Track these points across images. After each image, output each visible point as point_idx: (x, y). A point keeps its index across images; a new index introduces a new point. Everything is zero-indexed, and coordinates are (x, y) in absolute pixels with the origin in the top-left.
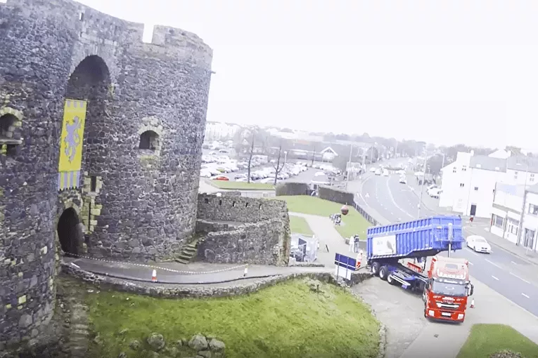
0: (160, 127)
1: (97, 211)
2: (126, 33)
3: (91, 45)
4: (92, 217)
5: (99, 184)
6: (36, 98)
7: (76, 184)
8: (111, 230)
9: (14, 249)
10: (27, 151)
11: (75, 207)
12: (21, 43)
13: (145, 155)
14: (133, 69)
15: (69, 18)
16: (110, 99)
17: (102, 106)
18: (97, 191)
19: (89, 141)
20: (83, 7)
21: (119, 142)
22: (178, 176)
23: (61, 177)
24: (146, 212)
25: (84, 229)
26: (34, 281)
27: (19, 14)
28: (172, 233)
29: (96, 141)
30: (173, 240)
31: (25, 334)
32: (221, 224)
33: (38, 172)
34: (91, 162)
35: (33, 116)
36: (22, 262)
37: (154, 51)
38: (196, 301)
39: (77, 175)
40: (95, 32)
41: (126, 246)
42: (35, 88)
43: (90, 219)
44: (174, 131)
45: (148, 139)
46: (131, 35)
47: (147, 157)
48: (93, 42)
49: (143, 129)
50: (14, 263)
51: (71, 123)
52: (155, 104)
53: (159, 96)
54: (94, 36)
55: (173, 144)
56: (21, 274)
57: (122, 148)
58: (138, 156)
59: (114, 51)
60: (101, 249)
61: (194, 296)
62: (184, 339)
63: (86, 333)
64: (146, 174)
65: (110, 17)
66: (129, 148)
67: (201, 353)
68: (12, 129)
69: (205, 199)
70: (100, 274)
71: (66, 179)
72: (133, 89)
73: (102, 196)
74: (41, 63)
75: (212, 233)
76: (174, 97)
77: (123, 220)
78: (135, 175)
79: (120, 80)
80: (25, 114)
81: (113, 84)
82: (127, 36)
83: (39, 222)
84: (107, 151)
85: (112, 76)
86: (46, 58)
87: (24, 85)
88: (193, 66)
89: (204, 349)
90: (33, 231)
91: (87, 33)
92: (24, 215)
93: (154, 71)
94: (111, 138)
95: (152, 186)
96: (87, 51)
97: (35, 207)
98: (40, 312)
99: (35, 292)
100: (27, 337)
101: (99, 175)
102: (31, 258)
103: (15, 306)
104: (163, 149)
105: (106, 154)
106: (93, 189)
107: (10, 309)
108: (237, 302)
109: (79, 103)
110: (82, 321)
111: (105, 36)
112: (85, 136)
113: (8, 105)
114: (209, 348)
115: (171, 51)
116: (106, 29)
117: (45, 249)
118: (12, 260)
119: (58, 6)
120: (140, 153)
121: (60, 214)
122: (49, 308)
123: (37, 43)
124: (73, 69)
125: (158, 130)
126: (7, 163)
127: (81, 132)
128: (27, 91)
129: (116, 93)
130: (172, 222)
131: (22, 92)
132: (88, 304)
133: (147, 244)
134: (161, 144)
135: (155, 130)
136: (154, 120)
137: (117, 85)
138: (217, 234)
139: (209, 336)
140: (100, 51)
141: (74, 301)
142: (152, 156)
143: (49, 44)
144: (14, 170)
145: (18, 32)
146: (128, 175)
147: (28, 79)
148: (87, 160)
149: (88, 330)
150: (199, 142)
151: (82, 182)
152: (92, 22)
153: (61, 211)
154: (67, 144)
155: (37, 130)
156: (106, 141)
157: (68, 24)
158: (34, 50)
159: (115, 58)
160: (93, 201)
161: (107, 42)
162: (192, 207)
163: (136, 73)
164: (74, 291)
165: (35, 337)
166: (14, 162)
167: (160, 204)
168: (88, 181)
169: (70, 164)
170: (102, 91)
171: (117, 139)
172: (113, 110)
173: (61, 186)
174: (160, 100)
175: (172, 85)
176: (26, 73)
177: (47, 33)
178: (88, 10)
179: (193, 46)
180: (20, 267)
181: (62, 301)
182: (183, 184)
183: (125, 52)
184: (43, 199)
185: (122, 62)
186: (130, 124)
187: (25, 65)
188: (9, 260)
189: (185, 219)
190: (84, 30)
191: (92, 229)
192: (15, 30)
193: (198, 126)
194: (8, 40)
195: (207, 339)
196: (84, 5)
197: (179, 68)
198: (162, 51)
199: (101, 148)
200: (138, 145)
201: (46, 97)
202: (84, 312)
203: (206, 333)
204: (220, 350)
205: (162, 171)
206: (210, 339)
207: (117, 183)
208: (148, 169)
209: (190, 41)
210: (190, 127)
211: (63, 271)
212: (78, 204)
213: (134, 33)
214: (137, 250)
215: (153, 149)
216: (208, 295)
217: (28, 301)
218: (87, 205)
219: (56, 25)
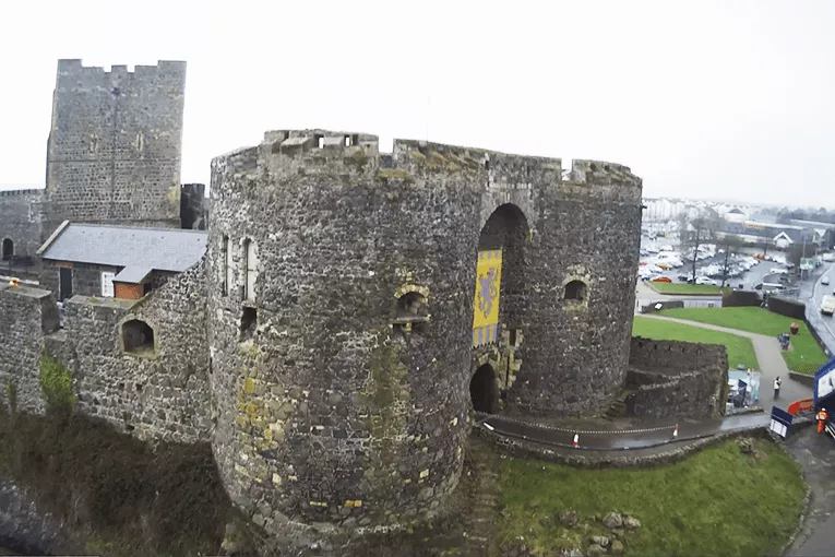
0: (588, 276)
1: (517, 367)
2: (541, 172)
3: (502, 194)
4: (511, 372)
5: (520, 338)
6: (443, 271)
7: (492, 339)
8: (532, 386)
9: (419, 426)
10: (435, 327)
11: (492, 362)
12: (419, 217)
13: (570, 307)
14: (553, 213)
15: (472, 179)
16: (530, 246)
17: (521, 255)
18: (517, 345)
19: (507, 292)
20: (486, 155)
21: (541, 294)
22: (608, 327)
23: (476, 334)
24: (571, 368)
25: (501, 385)
26: (440, 454)
27: (412, 186)
28: (600, 388)
29: (515, 293)
30: (601, 396)
31: (424, 506)
32: (654, 374)
33: (449, 345)
34: (510, 315)
35: (441, 290)
36: (427, 437)
37: (575, 192)
38: (618, 472)
39: (493, 328)
40: (504, 178)
41: (547, 403)
42: (441, 262)
43: (508, 373)
44: (603, 279)
45: (575, 290)
46: (547, 174)
47: (572, 308)
48: (504, 190)
49: (568, 279)
50: (418, 439)
51: (485, 276)
52: (580, 251)
53: (585, 242)
54: (504, 182)
55: (602, 292)
56: (425, 449)
57: (547, 300)
58: (564, 308)
59: (529, 193)
60: (519, 406)
61: (616, 467)
62: (599, 515)
63: (493, 504)
64: (572, 328)
65: (521, 157)
66: (554, 300)
67: (614, 531)
68: (417, 305)
69: (639, 342)
70: (516, 438)
71: (481, 335)
72: (554, 235)
73: (522, 350)
74: (445, 234)
75: (644, 387)
76: (601, 241)
77: (546, 376)
78: (560, 328)
79: (539, 225)
80: (431, 289)
81: (531, 231)
82: (543, 176)
83: (449, 396)
84: (528, 303)
85: (530, 222)
86: (450, 228)
87: (428, 260)
88: (621, 204)
89: (617, 527)
90: (443, 406)
91: (495, 181)
92: (432, 392)
93: (576, 215)
94: (532, 289)
95: (579, 340)
96: (497, 201)
97: (445, 382)
98: (443, 484)
99: (440, 465)
100: (425, 509)
101: (520, 328)
102: (438, 433)
103: (415, 480)
104: (591, 299)
105: (526, 306)
106: (512, 342)
107: (409, 484)
108: (660, 473)
109: (493, 253)
110: (491, 491)
111: (518, 180)
112: (501, 287)
113: (410, 283)
114: (624, 526)
115: (594, 190)
116: (517, 173)
117: (455, 421)
118: (417, 436)
119: (457, 170)
120: (566, 305)
121: (474, 371)
122: (454, 479)
123: (438, 214)
124: (483, 223)
125: (586, 279)
126: (412, 341)
127: (497, 284)
128: (432, 267)
129: (536, 241)
130: (600, 376)
131: (426, 268)
132: (499, 472)
133: (572, 400)
134: (589, 294)
135: (582, 279)
136: (581, 269)
137: (536, 231)
138: (649, 387)
139: (626, 513)
140: (513, 197)
141: (484, 469)
142: (579, 308)
143: (452, 212)
144: (420, 347)
145: (412, 204)
146: (551, 328)
147: (431, 253)
148: (505, 312)
149: (496, 501)
150: (631, 287)
151: (499, 335)
152: (499, 167)
153: (475, 368)
154: (482, 299)
155: (446, 303)
156: (526, 292)
157: (472, 186)
158: (435, 222)
159: (532, 201)
160: (512, 356)
161: (520, 186)
162: (623, 358)
163: (557, 218)
164: (485, 456)
165: (434, 509)
166: (421, 340)
167: (588, 359)
168: (506, 334)
169: (486, 318)
170: (520, 238)
171: (539, 290)
172: (533, 258)
173: (476, 343)
174: (586, 246)
175: (599, 229)
176: (428, 247)
177: (448, 201)
178: (493, 156)
179: (619, 182)
180: (425, 442)
181: (470, 468)
182: (614, 334)
183: (542, 194)
184: (453, 372)
185: (540, 206)
186: (553, 275)
187: (425, 240)
188: (412, 437)
189: (616, 372)
190: (491, 179)
191: (510, 384)
192: (409, 203)
193: (630, 270)
194: (403, 214)
195: (622, 516)
196: (487, 151)
197: (605, 210)
198: (584, 191)
199: (521, 299)
200: (563, 296)
201: (453, 269)
202: (494, 480)
203: (623, 509)
204: (634, 528)
205: (590, 323)
206: (626, 516)
207: (539, 337)
208: (575, 322)
209: (615, 177)
210: (622, 273)
211: (473, 433)
212: (495, 359)
213: (550, 173)
214: (560, 407)
215: (581, 299)
216: (631, 465)
217: (431, 475)
218: (505, 359)
219: (458, 190)
